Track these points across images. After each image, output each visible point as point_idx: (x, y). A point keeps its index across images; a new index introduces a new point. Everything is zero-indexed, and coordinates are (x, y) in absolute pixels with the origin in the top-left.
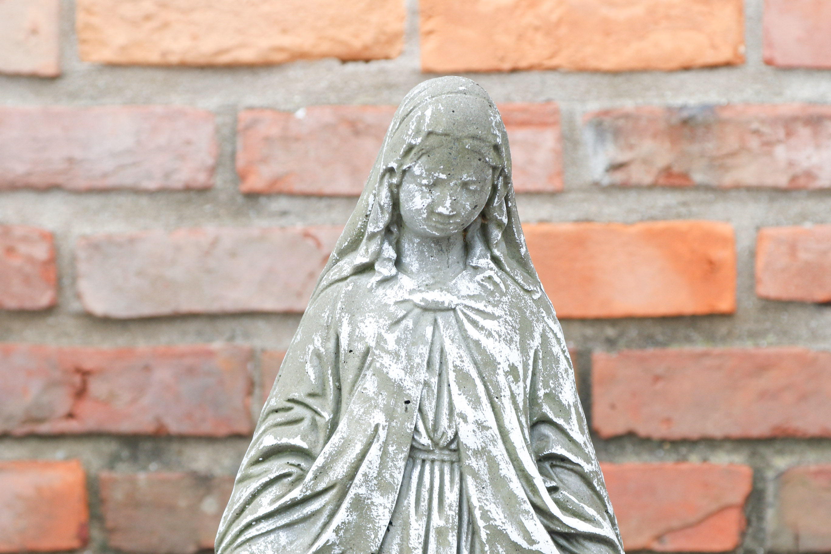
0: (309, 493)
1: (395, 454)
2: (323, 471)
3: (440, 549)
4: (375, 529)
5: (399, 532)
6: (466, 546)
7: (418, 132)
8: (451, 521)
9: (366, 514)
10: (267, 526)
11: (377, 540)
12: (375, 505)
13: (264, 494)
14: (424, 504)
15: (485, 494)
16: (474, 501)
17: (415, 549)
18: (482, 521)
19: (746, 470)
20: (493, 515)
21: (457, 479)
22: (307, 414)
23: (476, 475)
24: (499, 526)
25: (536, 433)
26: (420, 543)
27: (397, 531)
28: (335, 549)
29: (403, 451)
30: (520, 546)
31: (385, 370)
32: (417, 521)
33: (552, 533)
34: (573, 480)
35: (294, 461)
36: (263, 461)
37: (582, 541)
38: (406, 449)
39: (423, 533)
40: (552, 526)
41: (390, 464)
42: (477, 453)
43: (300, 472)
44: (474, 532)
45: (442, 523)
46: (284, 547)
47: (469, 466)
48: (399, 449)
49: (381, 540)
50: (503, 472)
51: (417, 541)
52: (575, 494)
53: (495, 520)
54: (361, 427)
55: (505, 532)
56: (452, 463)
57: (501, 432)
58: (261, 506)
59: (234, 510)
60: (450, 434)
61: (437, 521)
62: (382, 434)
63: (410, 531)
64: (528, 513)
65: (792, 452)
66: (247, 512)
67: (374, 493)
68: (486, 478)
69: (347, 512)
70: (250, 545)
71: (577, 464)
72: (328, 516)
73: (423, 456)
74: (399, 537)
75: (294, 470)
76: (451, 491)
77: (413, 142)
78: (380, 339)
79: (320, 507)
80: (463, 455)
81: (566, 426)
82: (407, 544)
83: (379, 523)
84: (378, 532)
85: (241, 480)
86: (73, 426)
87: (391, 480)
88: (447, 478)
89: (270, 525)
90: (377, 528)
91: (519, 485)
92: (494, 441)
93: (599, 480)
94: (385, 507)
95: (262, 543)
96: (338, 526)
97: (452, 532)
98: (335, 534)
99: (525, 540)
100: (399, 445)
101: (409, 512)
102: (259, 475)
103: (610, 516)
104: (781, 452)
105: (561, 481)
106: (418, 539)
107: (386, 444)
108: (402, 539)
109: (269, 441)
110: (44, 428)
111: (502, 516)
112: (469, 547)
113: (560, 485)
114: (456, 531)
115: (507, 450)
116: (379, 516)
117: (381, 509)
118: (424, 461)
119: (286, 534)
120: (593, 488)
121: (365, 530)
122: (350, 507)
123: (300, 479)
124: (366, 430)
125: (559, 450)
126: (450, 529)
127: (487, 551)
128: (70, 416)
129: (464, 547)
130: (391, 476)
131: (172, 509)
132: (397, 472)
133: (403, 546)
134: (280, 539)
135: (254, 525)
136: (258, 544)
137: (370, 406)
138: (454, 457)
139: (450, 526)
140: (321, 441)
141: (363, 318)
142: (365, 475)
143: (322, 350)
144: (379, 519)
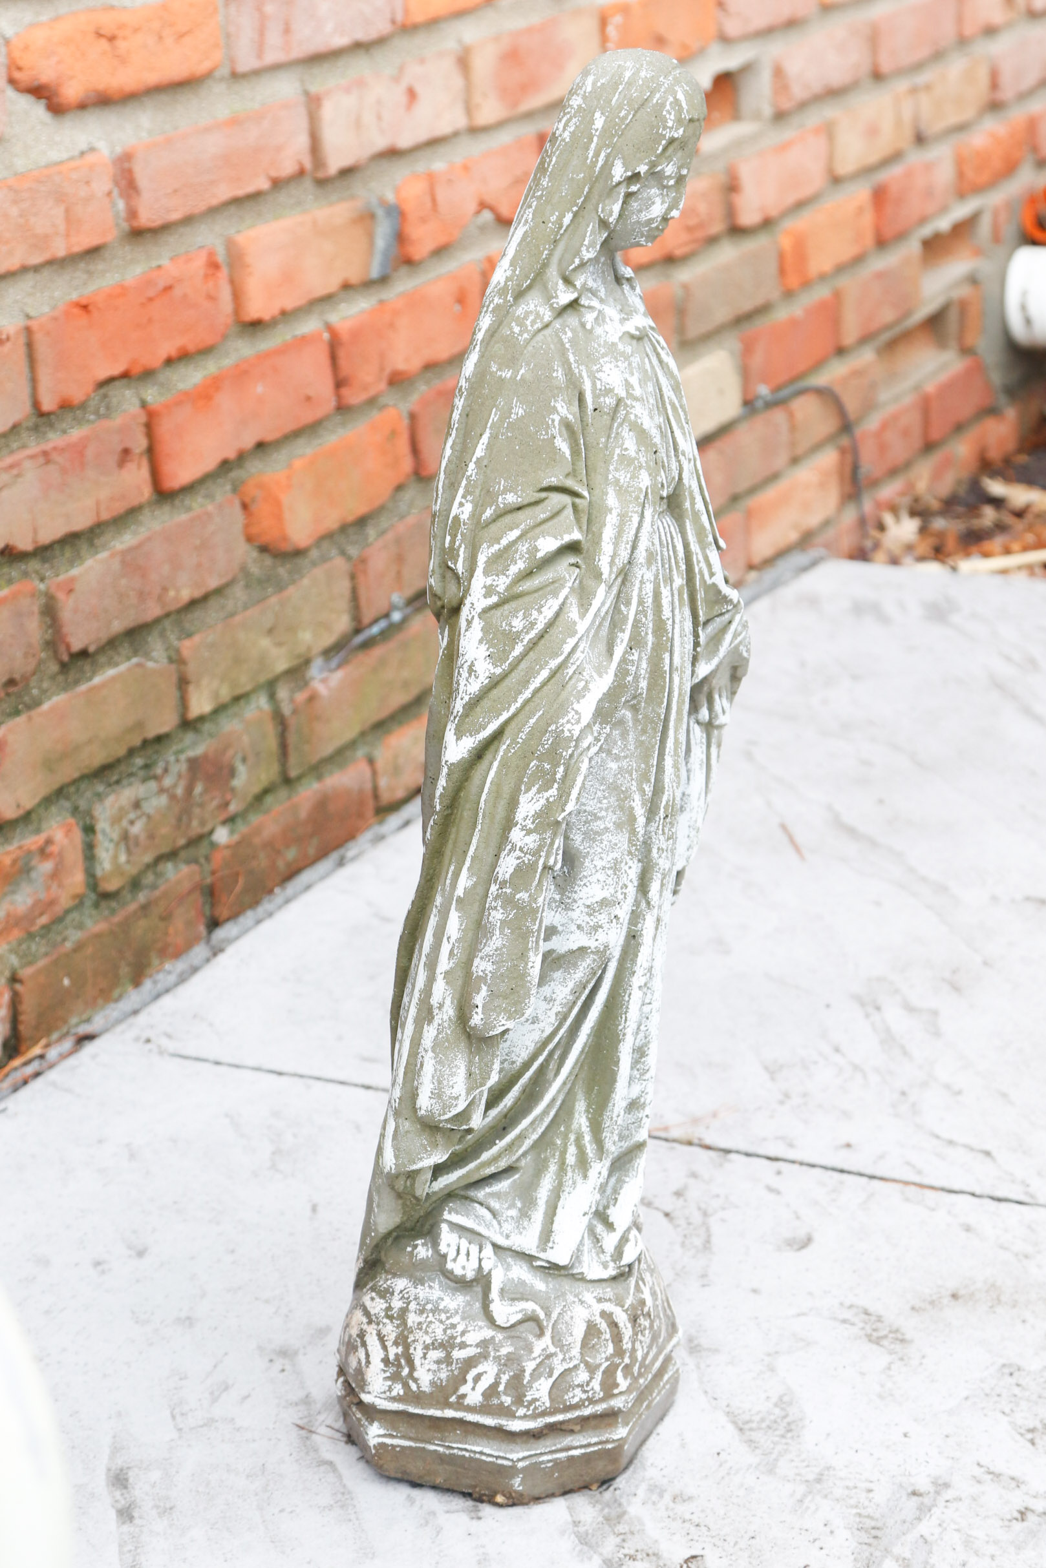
3: (681, 611)
7: (679, 121)
12: (644, 583)
13: (566, 609)
14: (667, 566)
15: (693, 536)
17: (668, 619)
18: (697, 567)
20: (699, 556)
22: (566, 499)
23: (689, 517)
31: (639, 421)
32: (664, 587)
35: (573, 560)
36: (538, 572)
39: (669, 599)
42: (688, 491)
50: (697, 506)
51: (668, 610)
54: (631, 496)
61: (676, 581)
63: (662, 601)
75: (577, 570)
76: (678, 542)
77: (676, 135)
78: (628, 385)
80: (683, 498)
82: (659, 616)
88: (672, 528)
91: (706, 516)
100: (655, 506)
102: (540, 589)
106: (669, 607)
111: (701, 554)
116: (647, 593)
117: (648, 585)
126: (685, 585)
137: (635, 468)
139: (684, 582)
141: (598, 366)
143: (570, 417)
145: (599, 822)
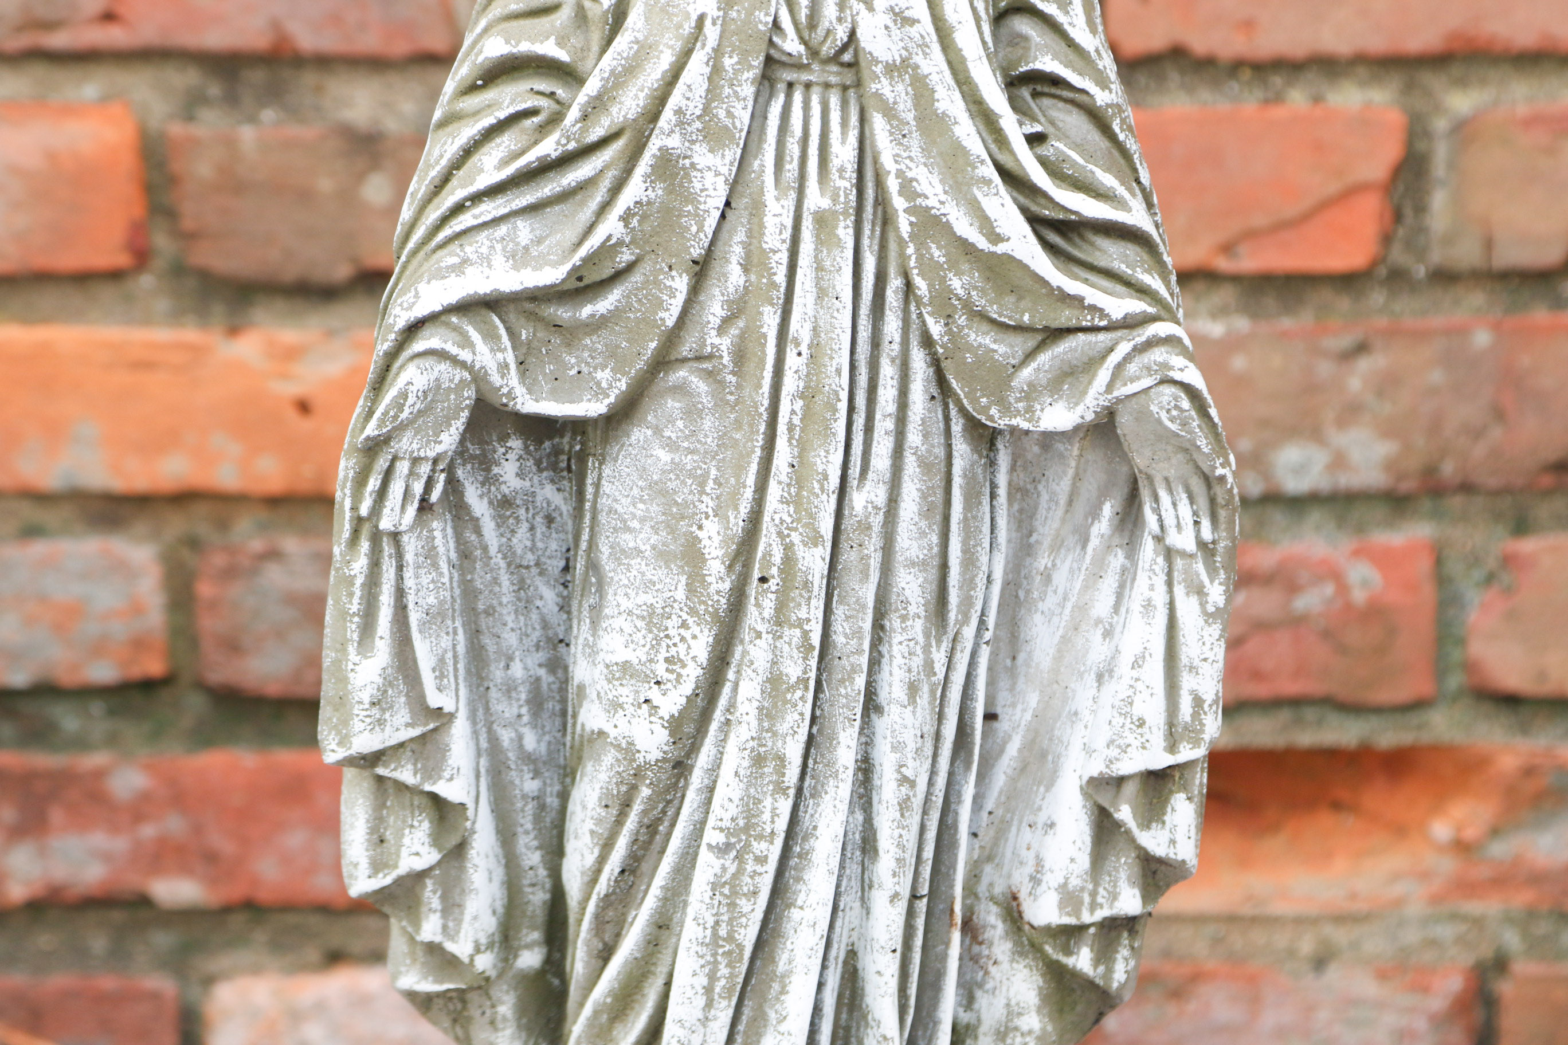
0: (572, 146)
1: (736, 72)
2: (598, 104)
3: (822, 251)
4: (698, 215)
5: (744, 221)
6: (870, 247)
8: (842, 199)
9: (681, 185)
10: (494, 208)
11: (702, 235)
12: (699, 170)
13: (485, 149)
14: (791, 167)
15: (907, 148)
16: (887, 162)
17: (775, 252)
18: (902, 199)
19: (1395, 118)
20: (923, 187)
21: (854, 119)
23: (889, 112)
24: (933, 208)
25: (1003, 31)
26: (784, 241)
27: (739, 218)
28: (622, 253)
29: (751, 67)
30: (973, 245)
32: (778, 199)
33: (1035, 221)
34: (1074, 121)
35: (543, 85)
36: (484, 86)
37: (1090, 236)
38: (757, 62)
39: (789, 222)
40: (1034, 208)
41: (727, 91)
42: (891, 69)
43: (555, 107)
44: (886, 220)
45: (825, 203)
46: (526, 248)
47: (878, 95)
48: (744, 63)
49: (710, 236)
50: (941, 106)
51: (778, 238)
52: (1076, 147)
53: (927, 197)
54: (670, 20)
55: (944, 220)
56: (845, 88)
57: (938, 30)
58: (482, 170)
59: (429, 178)
60: (841, 34)
61: (815, 199)
62: (712, 33)
63: (765, 219)
64: (988, 182)
65: (1483, 82)
66: (454, 182)
67: (696, 147)
68: (910, 117)
69: (645, 182)
70: (461, 245)
71: (1083, 91)
72: (609, 190)
73: (788, 75)
74: (744, 229)
75: (543, 102)
76: (843, 142)
79: (593, 173)
80: (865, 74)
81: (1061, 18)
82: (760, 242)
83: (705, 203)
84: (704, 219)
85: (443, 124)
86: (114, 36)
87: (728, 122)
88: (835, 116)
89: (498, 206)
90: (702, 213)
91: (972, 130)
92: (924, 46)
93: (1123, 121)
94: (717, 174)
95: (485, 241)
96: (629, 209)
97: (845, 220)
98: (622, 224)
99: (984, 235)
100: (744, 56)
101: (763, 182)
102: (476, 114)
103: (1143, 190)
104: (1462, 83)
105: (1052, 123)
106: (781, 233)
107: (718, 52)
108: (750, 234)
109: (495, 48)
110: (59, 40)
111: (939, 188)
112: (876, 248)
113: (1050, 130)
114: (853, 218)
115: (950, 63)
116: (706, 190)
117: (709, 176)
118: (790, 85)
119: (530, 224)
120: (1112, 137)
121: (680, 216)
122: (652, 174)
123: (555, 120)
124: (679, 26)
125: (1047, 64)
126: (842, 213)
127: (910, 256)
128: (109, 17)
129: (866, 248)
130: (729, 114)
131: (305, 196)
132: (739, 106)
133: (752, 247)
134: (518, 233)
135: (469, 207)
136: (477, 242)
138: (849, 78)
139: (839, 207)
140: (595, 48)
142: (679, 112)
144: (707, 196)
145: (627, 536)
